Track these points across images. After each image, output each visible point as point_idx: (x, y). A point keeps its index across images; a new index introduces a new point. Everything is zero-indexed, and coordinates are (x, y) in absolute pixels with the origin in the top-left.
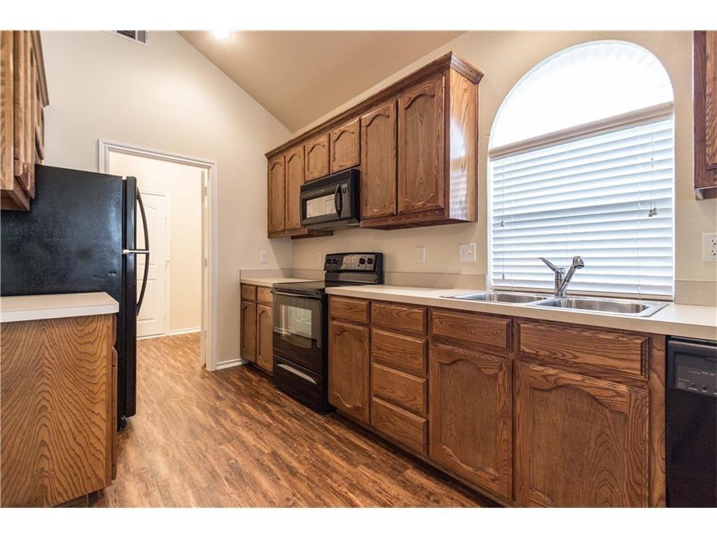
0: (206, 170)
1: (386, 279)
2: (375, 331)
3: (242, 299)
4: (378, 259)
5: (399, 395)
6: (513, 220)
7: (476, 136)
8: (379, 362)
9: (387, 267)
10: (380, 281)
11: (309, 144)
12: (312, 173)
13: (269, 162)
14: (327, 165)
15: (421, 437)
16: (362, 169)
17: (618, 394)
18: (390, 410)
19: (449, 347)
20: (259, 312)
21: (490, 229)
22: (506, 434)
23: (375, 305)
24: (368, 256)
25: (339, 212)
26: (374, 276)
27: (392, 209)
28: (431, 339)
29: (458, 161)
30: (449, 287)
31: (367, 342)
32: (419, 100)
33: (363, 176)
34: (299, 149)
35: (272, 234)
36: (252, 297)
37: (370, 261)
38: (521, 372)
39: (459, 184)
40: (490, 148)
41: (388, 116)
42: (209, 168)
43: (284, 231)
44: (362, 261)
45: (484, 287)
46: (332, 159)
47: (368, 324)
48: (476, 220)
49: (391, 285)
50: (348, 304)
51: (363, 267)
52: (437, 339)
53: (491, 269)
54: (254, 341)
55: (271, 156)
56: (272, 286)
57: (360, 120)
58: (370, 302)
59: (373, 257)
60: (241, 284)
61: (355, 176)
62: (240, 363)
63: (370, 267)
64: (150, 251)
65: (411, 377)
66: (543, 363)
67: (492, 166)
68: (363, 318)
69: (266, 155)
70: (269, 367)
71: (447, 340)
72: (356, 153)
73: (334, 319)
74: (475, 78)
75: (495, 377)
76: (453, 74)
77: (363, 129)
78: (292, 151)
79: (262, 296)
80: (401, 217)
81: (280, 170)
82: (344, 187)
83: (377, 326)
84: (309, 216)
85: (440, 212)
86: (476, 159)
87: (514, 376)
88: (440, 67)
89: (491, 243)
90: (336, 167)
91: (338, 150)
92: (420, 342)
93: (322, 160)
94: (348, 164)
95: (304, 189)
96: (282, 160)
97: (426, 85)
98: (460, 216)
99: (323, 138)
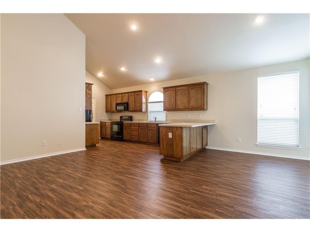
4: (131, 117)
5: (135, 135)
6: (152, 112)
7: (147, 100)
8: (132, 131)
9: (133, 118)
10: (132, 121)
11: (117, 96)
12: (118, 101)
13: (106, 97)
15: (138, 139)
16: (129, 102)
17: (155, 128)
18: (134, 137)
20: (106, 127)
21: (149, 113)
22: (147, 135)
25: (124, 109)
27: (134, 110)
29: (144, 103)
31: (130, 129)
32: (138, 95)
33: (129, 104)
34: (115, 96)
35: (107, 112)
36: (105, 124)
37: (130, 117)
40: (149, 102)
41: (133, 95)
42: (94, 98)
43: (110, 111)
44: (128, 117)
48: (147, 111)
49: (134, 121)
50: (127, 124)
51: (128, 118)
52: (140, 127)
56: (110, 122)
57: (128, 95)
58: (130, 123)
60: (101, 122)
61: (127, 104)
62: (100, 138)
63: (130, 118)
65: (137, 132)
67: (149, 104)
68: (130, 125)
69: (105, 95)
70: (110, 137)
73: (124, 126)
74: (147, 92)
76: (143, 92)
78: (113, 96)
79: (107, 124)
80: (135, 111)
81: (110, 99)
82: (125, 105)
83: (132, 126)
84: (117, 109)
85: (141, 111)
86: (147, 103)
87: (147, 129)
88: (141, 91)
89: (149, 115)
90: (123, 101)
91: (124, 98)
92: (138, 127)
93: (121, 99)
94: (126, 101)
95: (116, 104)
96: (110, 97)
97: (139, 93)
98: (144, 111)
99: (121, 95)
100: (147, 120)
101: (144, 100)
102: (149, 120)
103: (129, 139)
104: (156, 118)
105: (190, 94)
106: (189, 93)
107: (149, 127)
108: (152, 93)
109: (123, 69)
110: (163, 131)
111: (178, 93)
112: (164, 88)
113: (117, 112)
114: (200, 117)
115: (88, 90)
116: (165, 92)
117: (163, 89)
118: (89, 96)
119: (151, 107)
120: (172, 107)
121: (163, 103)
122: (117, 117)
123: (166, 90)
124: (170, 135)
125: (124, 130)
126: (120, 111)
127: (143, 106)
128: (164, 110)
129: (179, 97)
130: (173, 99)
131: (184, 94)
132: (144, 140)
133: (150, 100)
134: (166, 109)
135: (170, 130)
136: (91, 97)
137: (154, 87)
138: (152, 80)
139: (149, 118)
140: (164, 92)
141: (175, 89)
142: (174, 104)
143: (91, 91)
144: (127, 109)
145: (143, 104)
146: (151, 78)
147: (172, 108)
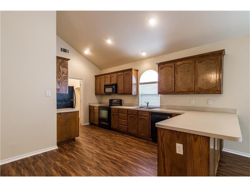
0: (81, 80)
1: (122, 105)
2: (120, 114)
3: (90, 109)
4: (121, 101)
5: (123, 124)
6: (143, 95)
7: (137, 80)
8: (120, 119)
9: (122, 102)
10: (121, 105)
11: (106, 76)
12: (107, 82)
13: (95, 78)
14: (110, 81)
15: (126, 129)
16: (118, 83)
17: (147, 118)
18: (122, 126)
19: (131, 115)
20: (95, 112)
21: (140, 97)
22: (137, 126)
23: (120, 109)
24: (119, 100)
25: (113, 92)
26: (120, 104)
27: (123, 92)
28: (128, 114)
29: (134, 84)
30: (133, 106)
31: (118, 116)
32: (128, 74)
33: (118, 85)
34: (103, 76)
35: (96, 94)
36: (93, 109)
37: (119, 101)
38: (139, 117)
39: (134, 89)
40: (140, 83)
41: (122, 75)
42: (82, 80)
43: (100, 94)
44: (117, 101)
45: (138, 106)
46: (111, 80)
47: (118, 113)
48: (137, 95)
49: (123, 106)
50: (115, 109)
51: (117, 102)
52: (129, 114)
53: (140, 103)
54: (93, 119)
55: (96, 76)
56: (98, 106)
57: (117, 74)
58: (119, 109)
59: (120, 100)
60: (89, 106)
61: (116, 85)
62: (89, 124)
63: (119, 102)
64: (76, 100)
65: (125, 121)
66: (141, 116)
67: (140, 86)
70: (97, 123)
71: (130, 114)
72: (116, 81)
73: (112, 112)
74: (137, 71)
75: (136, 119)
76: (133, 71)
77: (118, 76)
78: (102, 77)
79: (95, 108)
80: (124, 94)
81: (99, 80)
82: (114, 87)
83: (120, 113)
84: (106, 91)
85: (131, 94)
86: (137, 84)
87: (138, 118)
88: (131, 70)
89: (140, 99)
90: (112, 82)
91: (112, 79)
92: (127, 115)
93: (109, 80)
94: (115, 82)
95: (105, 86)
96: (99, 78)
97: (129, 72)
98: (134, 94)
99: (109, 76)
100: (138, 105)
101: (134, 81)
102: (140, 104)
103: (116, 127)
104: (148, 103)
105: (197, 70)
106: (195, 69)
107: (139, 115)
108: (144, 72)
109: (109, 42)
110: (164, 138)
111: (179, 69)
112: (160, 64)
113: (106, 95)
114: (211, 103)
115: (63, 68)
116: (161, 69)
117: (157, 65)
118: (64, 75)
119: (142, 89)
120: (170, 89)
121: (157, 84)
122: (106, 101)
123: (161, 66)
124: (179, 149)
125: (111, 117)
126: (109, 94)
127: (133, 88)
128: (159, 93)
129: (179, 76)
130: (171, 79)
131: (188, 71)
132: (134, 131)
133: (141, 81)
134: (161, 92)
135: (178, 137)
136: (67, 76)
137: (146, 65)
138: (144, 54)
139: (140, 102)
140: (159, 69)
141: (175, 64)
142: (172, 85)
143: (67, 68)
144: (116, 91)
145: (133, 86)
146: (142, 52)
147: (170, 91)
